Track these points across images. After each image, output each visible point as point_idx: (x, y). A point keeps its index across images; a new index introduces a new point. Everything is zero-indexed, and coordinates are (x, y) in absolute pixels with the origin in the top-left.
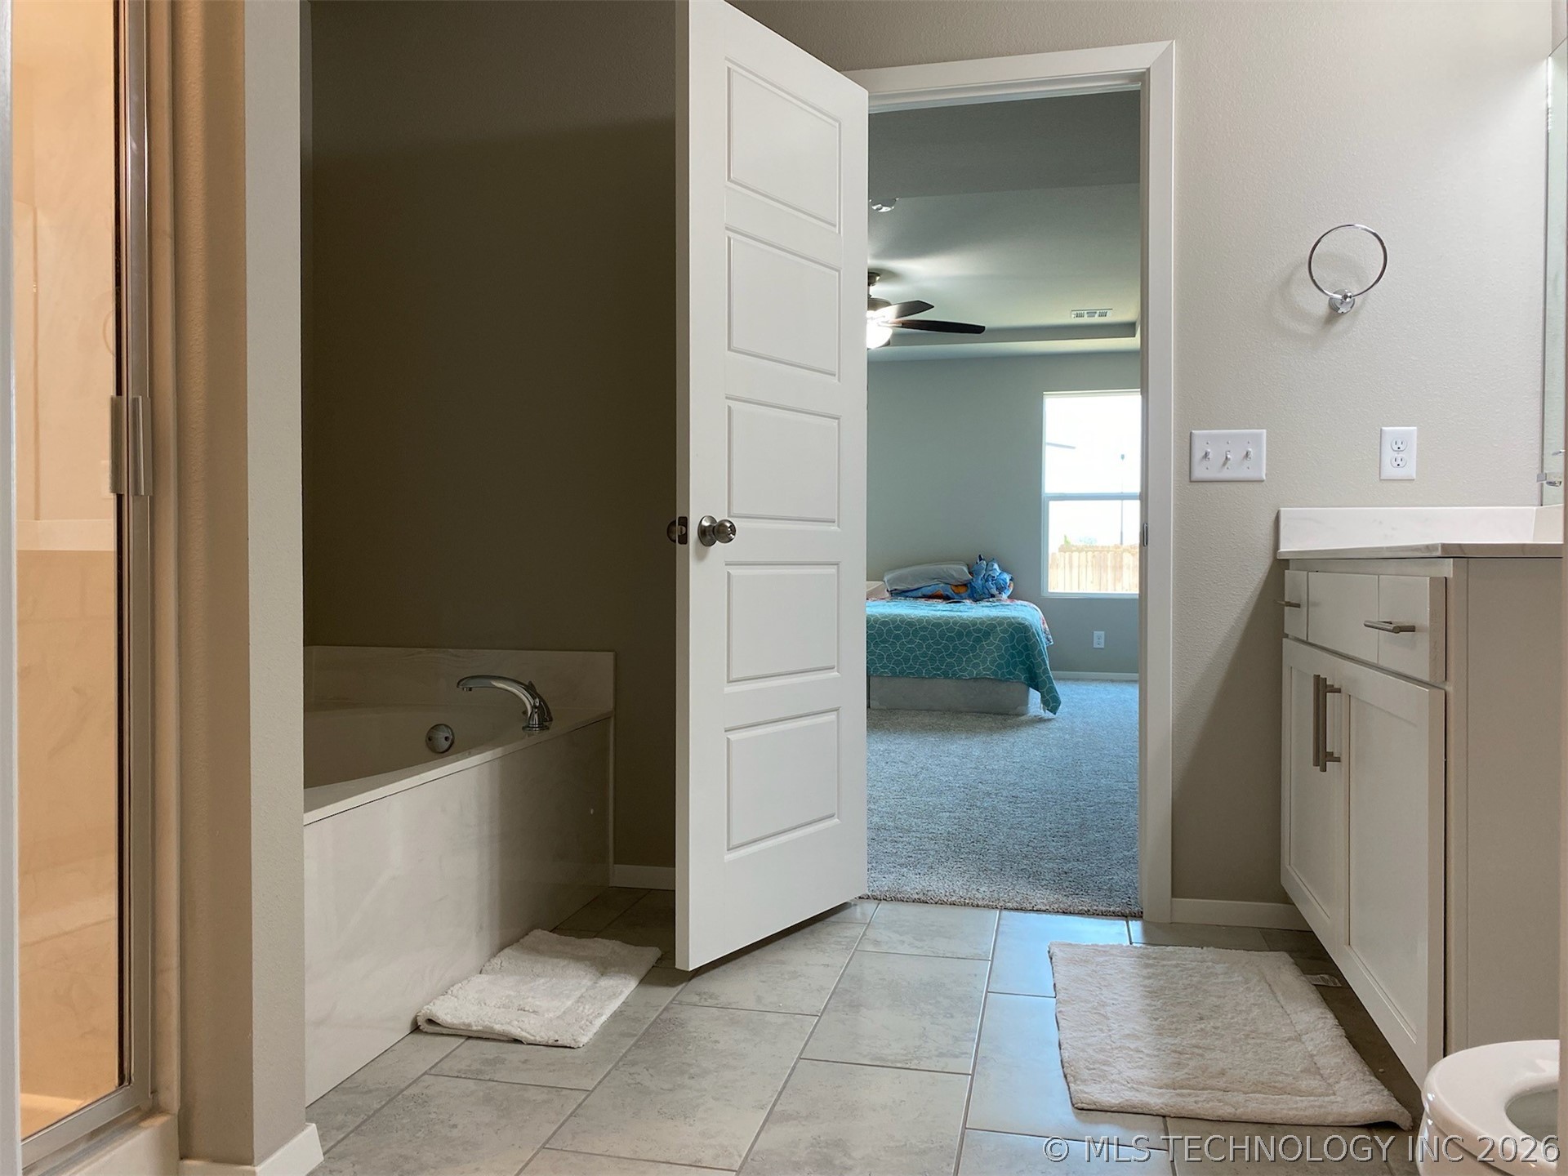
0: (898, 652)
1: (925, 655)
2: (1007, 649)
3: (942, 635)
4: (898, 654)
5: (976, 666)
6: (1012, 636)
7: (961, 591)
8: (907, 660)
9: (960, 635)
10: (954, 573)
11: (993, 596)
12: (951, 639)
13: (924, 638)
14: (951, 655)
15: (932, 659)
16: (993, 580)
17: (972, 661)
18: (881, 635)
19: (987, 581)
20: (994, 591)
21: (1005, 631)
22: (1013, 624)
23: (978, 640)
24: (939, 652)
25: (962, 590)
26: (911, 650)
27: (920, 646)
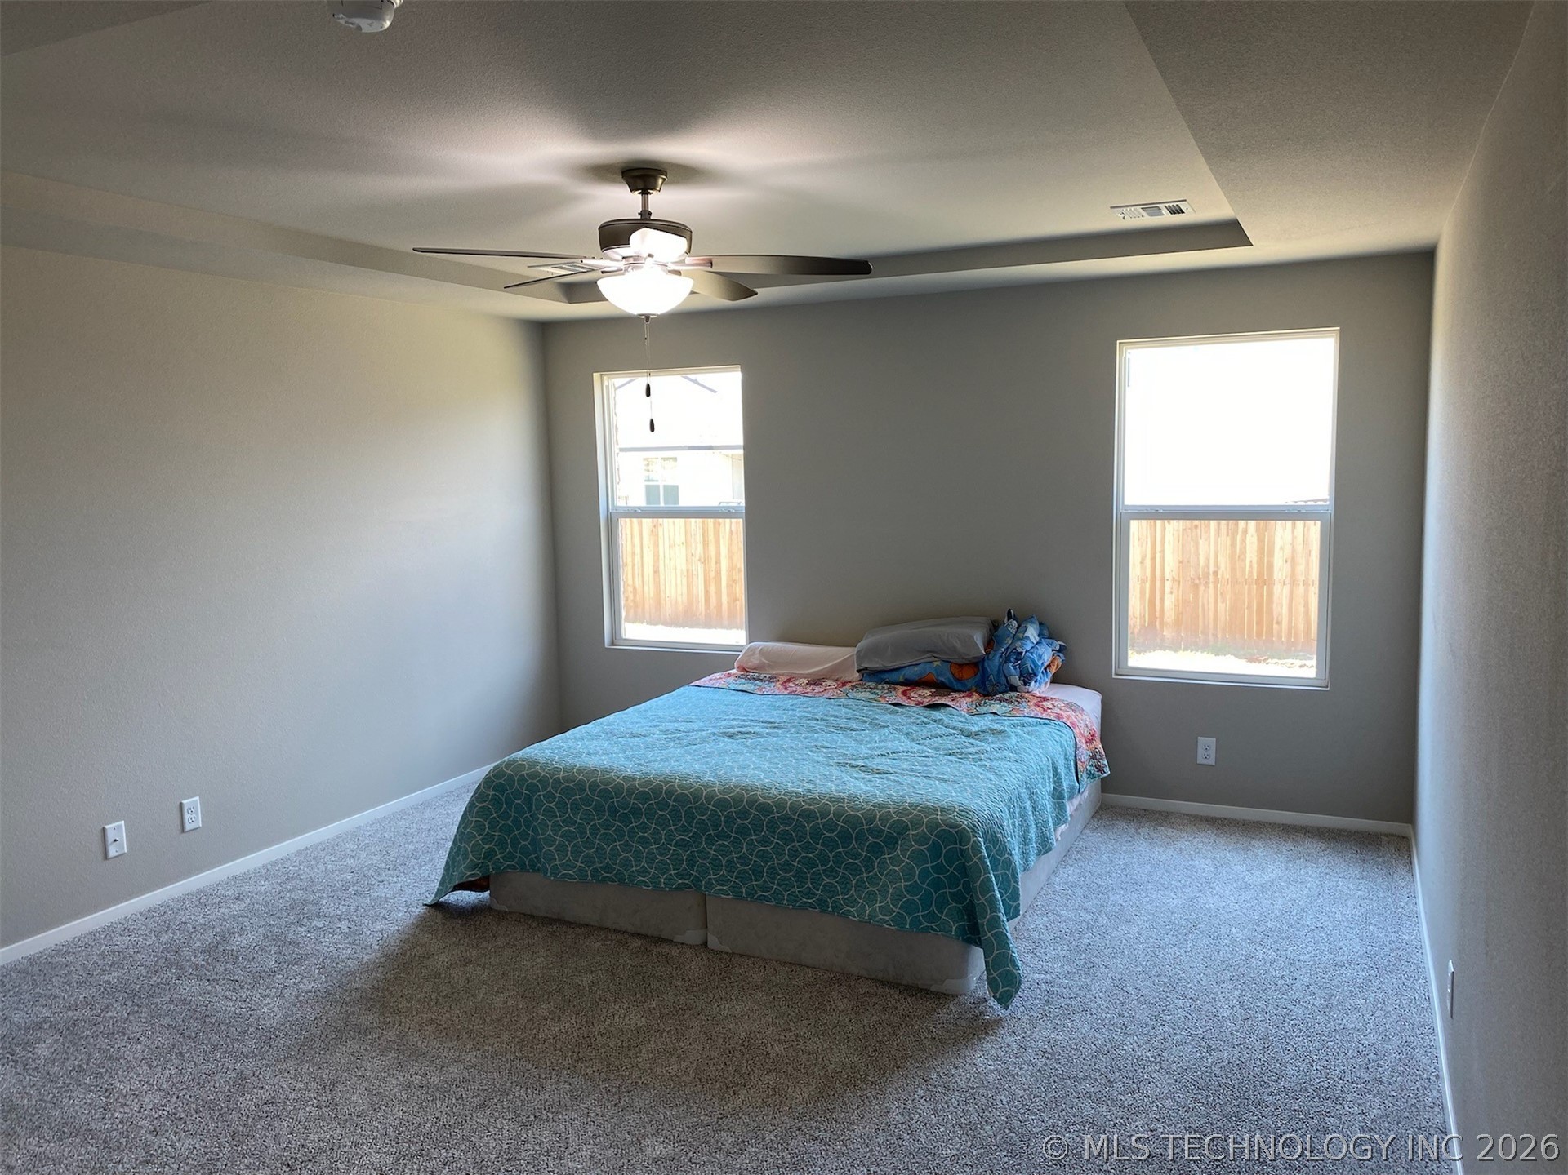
0: (744, 857)
1: (786, 867)
2: (924, 874)
3: (816, 834)
4: (744, 860)
5: (870, 899)
6: (935, 850)
7: (965, 676)
8: (758, 873)
9: (845, 837)
10: (958, 645)
11: (1013, 688)
12: (830, 844)
13: (786, 838)
14: (832, 873)
15: (800, 875)
16: (1017, 660)
17: (866, 887)
18: (716, 826)
19: (1007, 660)
20: (1016, 680)
21: (921, 839)
22: (938, 825)
23: (876, 850)
24: (810, 864)
25: (967, 673)
26: (764, 856)
27: (778, 850)
